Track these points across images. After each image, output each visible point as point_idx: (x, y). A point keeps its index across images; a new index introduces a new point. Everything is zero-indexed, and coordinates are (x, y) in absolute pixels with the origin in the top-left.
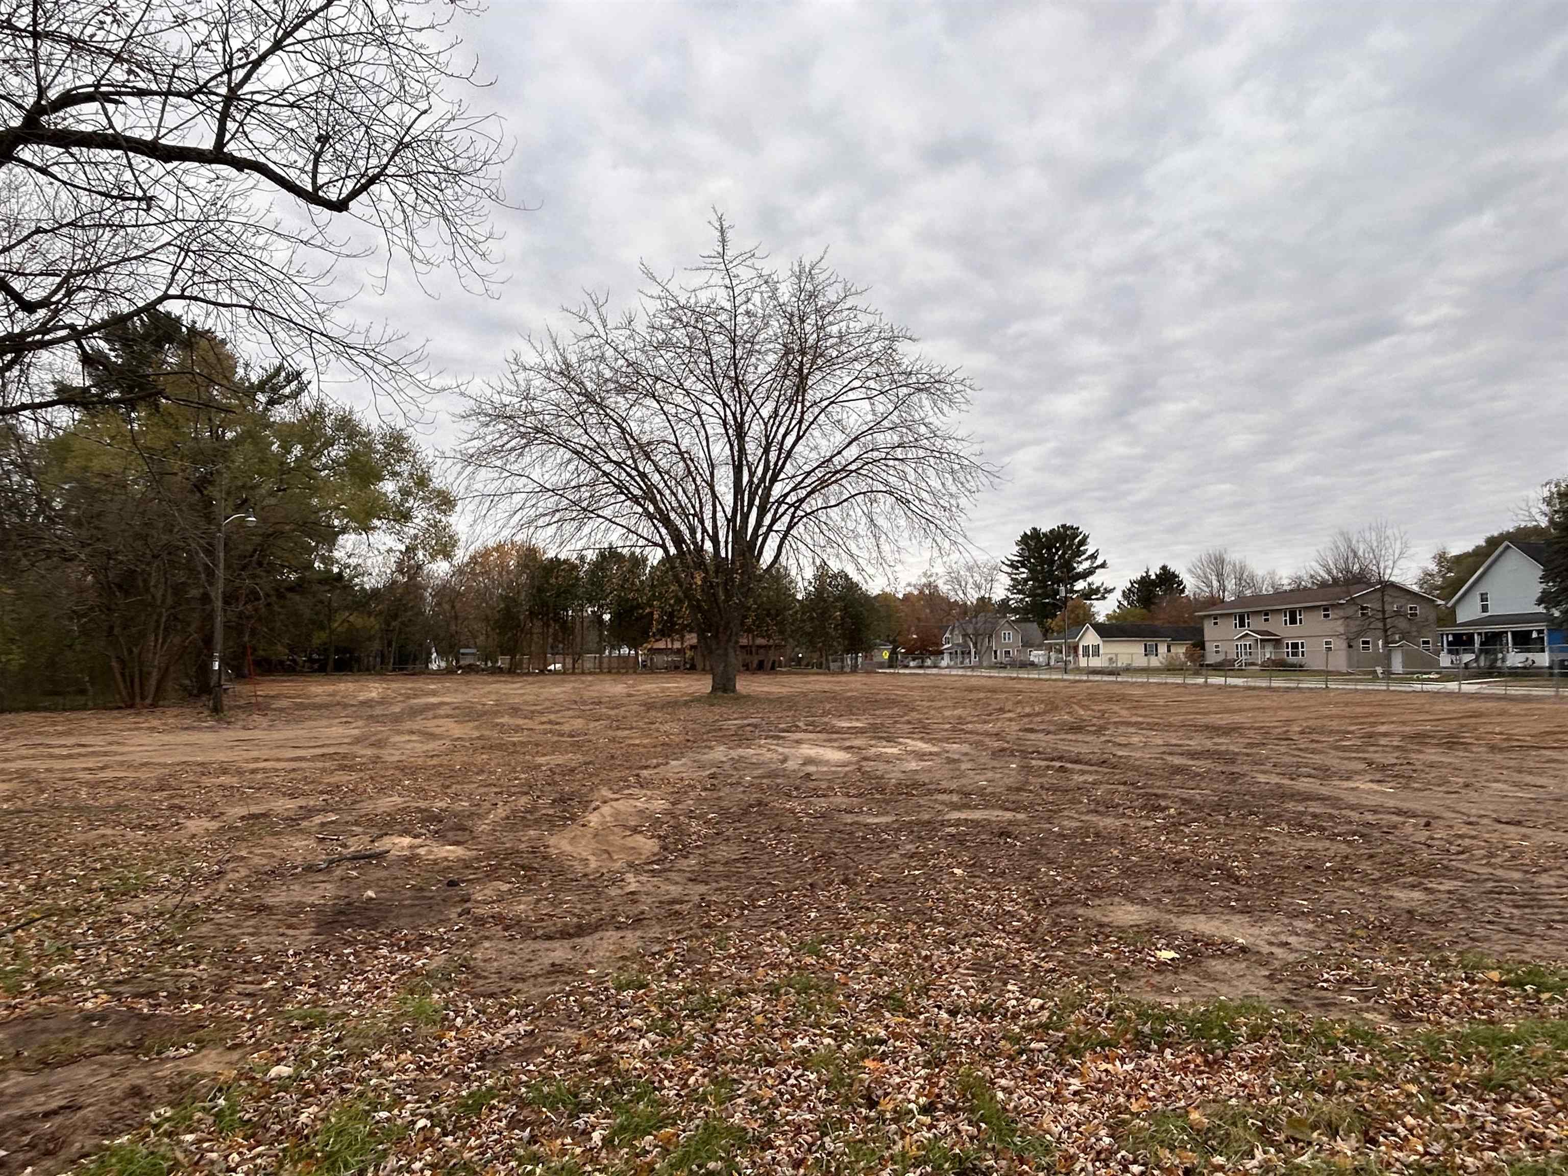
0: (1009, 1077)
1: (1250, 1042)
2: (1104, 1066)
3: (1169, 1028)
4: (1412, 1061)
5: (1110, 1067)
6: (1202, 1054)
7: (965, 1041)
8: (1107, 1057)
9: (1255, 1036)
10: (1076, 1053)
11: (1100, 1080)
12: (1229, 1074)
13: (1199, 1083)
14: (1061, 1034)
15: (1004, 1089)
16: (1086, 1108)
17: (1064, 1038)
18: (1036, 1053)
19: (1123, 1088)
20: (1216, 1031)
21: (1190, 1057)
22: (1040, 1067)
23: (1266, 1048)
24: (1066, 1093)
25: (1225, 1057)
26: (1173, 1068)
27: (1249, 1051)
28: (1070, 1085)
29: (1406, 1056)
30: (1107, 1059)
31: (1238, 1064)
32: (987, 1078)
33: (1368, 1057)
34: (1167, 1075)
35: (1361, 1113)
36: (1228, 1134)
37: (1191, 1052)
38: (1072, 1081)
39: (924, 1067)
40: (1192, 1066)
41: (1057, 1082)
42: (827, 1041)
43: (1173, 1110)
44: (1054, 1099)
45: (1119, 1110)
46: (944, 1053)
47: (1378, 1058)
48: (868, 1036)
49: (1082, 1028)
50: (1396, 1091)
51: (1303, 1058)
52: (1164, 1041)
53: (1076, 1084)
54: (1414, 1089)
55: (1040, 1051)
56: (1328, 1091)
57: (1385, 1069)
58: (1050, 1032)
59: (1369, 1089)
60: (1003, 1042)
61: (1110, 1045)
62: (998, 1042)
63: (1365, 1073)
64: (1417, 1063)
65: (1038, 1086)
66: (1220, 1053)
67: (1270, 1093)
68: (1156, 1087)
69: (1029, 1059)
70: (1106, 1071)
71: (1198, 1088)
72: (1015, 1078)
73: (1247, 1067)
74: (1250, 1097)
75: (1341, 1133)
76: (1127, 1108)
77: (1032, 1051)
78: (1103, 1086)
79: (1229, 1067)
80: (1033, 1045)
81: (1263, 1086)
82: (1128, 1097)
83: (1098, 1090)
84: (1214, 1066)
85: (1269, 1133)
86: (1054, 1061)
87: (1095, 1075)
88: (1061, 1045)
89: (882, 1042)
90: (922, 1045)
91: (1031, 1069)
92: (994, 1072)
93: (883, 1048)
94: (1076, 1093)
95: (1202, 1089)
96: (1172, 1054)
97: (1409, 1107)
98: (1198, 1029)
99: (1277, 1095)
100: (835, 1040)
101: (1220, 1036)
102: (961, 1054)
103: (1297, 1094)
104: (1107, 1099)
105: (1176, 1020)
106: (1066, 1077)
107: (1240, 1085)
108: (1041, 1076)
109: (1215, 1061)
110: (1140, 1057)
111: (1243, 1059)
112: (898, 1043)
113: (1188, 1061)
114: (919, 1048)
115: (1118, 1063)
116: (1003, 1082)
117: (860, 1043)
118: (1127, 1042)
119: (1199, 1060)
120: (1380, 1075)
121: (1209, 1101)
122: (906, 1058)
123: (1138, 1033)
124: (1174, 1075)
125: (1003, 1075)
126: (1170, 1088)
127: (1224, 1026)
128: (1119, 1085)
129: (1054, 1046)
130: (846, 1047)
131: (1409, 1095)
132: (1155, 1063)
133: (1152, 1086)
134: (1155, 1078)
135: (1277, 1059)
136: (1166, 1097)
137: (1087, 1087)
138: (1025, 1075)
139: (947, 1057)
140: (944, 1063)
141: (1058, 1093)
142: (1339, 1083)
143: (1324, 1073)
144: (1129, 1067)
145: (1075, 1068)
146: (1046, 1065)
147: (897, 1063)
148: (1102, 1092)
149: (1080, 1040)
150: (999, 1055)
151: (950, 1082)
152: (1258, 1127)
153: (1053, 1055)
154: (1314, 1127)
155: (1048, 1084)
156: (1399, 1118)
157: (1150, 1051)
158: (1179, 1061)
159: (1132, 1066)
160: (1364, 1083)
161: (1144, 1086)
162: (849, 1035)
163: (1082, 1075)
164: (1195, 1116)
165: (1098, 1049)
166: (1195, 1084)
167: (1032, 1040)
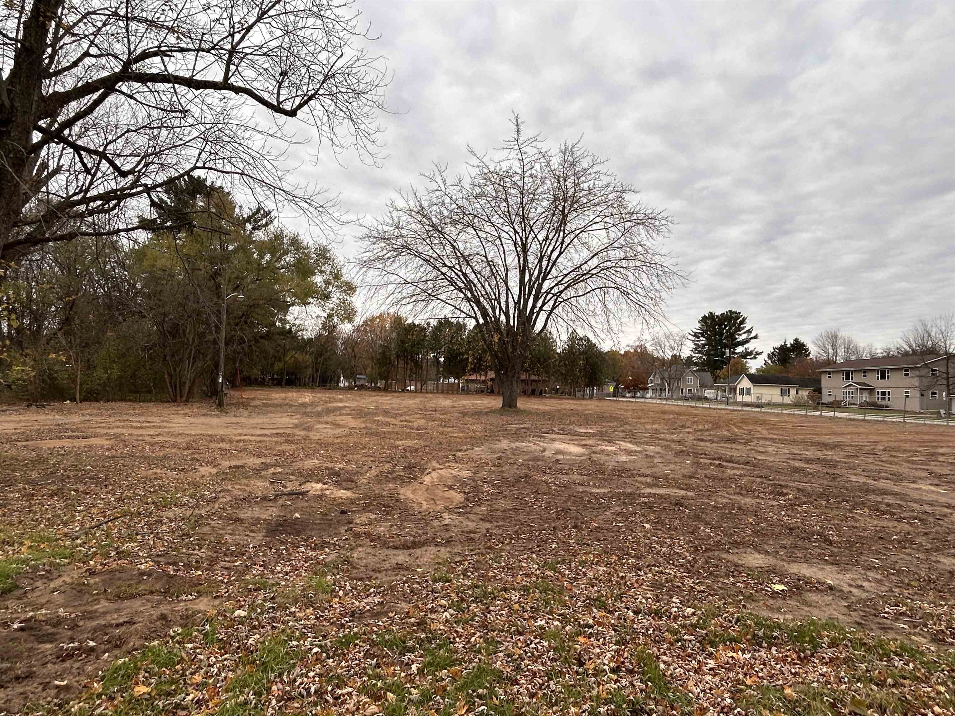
0: (669, 655)
1: (830, 648)
2: (731, 654)
3: (775, 634)
4: (943, 670)
5: (734, 655)
6: (797, 652)
7: (643, 631)
8: (733, 648)
9: (833, 644)
10: (713, 644)
11: (728, 663)
12: (814, 667)
13: (793, 670)
14: (705, 632)
15: (664, 662)
16: (717, 679)
17: (706, 634)
18: (687, 642)
19: (742, 669)
20: (807, 639)
21: (788, 654)
22: (689, 651)
23: (841, 653)
24: (704, 669)
25: (812, 655)
26: (777, 660)
27: (829, 654)
28: (707, 664)
29: (939, 667)
30: (733, 650)
31: (820, 661)
32: (655, 655)
33: (911, 665)
34: (772, 663)
35: (903, 701)
36: (809, 705)
37: (789, 650)
38: (709, 661)
39: (615, 645)
40: (789, 659)
41: (699, 661)
42: (556, 623)
43: (774, 686)
44: (696, 672)
45: (738, 682)
46: (628, 637)
47: (919, 666)
48: (582, 622)
49: (718, 629)
50: (929, 689)
51: (865, 661)
52: (772, 642)
53: (712, 663)
54: (942, 689)
55: (690, 641)
56: (881, 684)
57: (924, 674)
58: (698, 630)
59: (911, 686)
60: (666, 633)
61: (735, 641)
62: (663, 633)
63: (908, 675)
64: (946, 672)
65: (687, 662)
66: (808, 652)
67: (840, 681)
68: (764, 670)
69: (682, 645)
70: (732, 657)
71: (792, 674)
72: (673, 656)
73: (826, 663)
74: (827, 683)
75: (888, 712)
76: (743, 681)
77: (685, 640)
78: (729, 667)
79: (814, 662)
80: (685, 637)
81: (836, 676)
82: (745, 675)
83: (726, 669)
84: (804, 660)
85: (837, 707)
86: (699, 648)
87: (724, 659)
88: (704, 639)
89: (590, 627)
90: (615, 631)
91: (683, 652)
92: (659, 651)
93: (591, 630)
94: (711, 669)
95: (795, 674)
96: (776, 651)
97: (938, 701)
98: (795, 636)
99: (845, 683)
100: (561, 623)
101: (809, 642)
102: (639, 638)
103: (859, 684)
104: (731, 675)
105: (780, 629)
106: (705, 658)
107: (821, 675)
108: (689, 657)
109: (805, 657)
110: (755, 650)
111: (824, 658)
112: (600, 628)
113: (787, 656)
114: (613, 632)
115: (740, 653)
116: (665, 658)
117: (577, 626)
118: (747, 640)
119: (794, 656)
120: (919, 677)
121: (799, 683)
122: (605, 638)
123: (754, 635)
124: (776, 664)
125: (665, 654)
126: (773, 672)
127: (813, 636)
128: (739, 667)
129: (699, 639)
130: (568, 628)
131: (939, 693)
132: (765, 655)
133: (762, 669)
134: (764, 664)
135: (846, 661)
136: (771, 677)
137: (718, 666)
138: (679, 655)
139: (630, 640)
140: (628, 643)
141: (699, 668)
142: (889, 680)
143: (879, 673)
144: (748, 656)
145: (712, 653)
146: (693, 650)
147: (599, 640)
148: (729, 670)
149: (716, 636)
150: (664, 641)
151: (631, 655)
152: (831, 703)
153: (698, 644)
154: (870, 707)
155: (694, 662)
156: (930, 707)
157: (762, 647)
158: (781, 655)
160: (907, 682)
161: (756, 669)
162: (570, 621)
163: (716, 658)
164: (788, 691)
165: (728, 643)
166: (790, 671)
167: (685, 634)
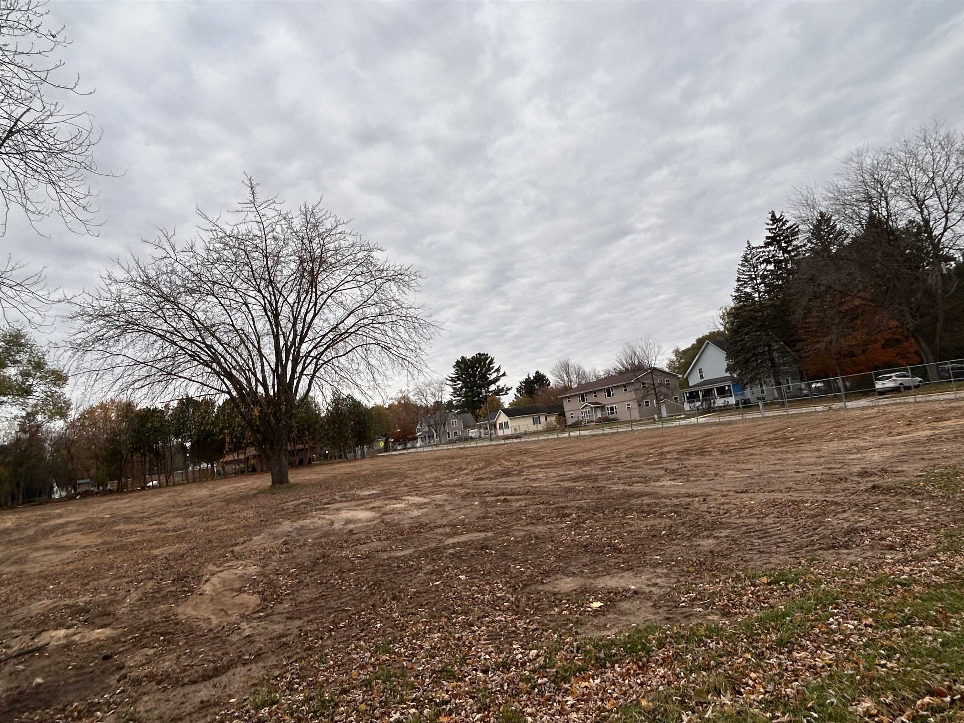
0: (530, 705)
1: (659, 649)
2: (583, 684)
3: (614, 651)
4: (742, 639)
5: (587, 684)
6: (635, 663)
7: (498, 689)
8: (584, 678)
9: (661, 645)
10: (566, 680)
11: (584, 694)
12: (653, 671)
13: (639, 681)
14: (554, 670)
15: (530, 715)
16: (581, 714)
17: (557, 672)
18: (543, 686)
19: (598, 695)
20: (639, 647)
21: (629, 666)
22: (547, 694)
23: (669, 651)
24: (567, 708)
25: (648, 661)
26: (622, 675)
27: (661, 655)
28: (567, 701)
29: (738, 637)
30: (584, 679)
31: (656, 664)
32: (519, 710)
33: (721, 643)
34: (620, 680)
35: (728, 677)
36: (665, 710)
37: (629, 663)
38: (568, 698)
39: (478, 713)
40: (632, 672)
41: (559, 702)
42: (413, 710)
43: (631, 702)
44: (561, 714)
45: (601, 710)
46: (488, 700)
47: (726, 642)
48: (438, 701)
49: (565, 663)
50: (741, 660)
51: (689, 652)
52: (613, 660)
53: (570, 700)
54: (749, 656)
55: (545, 684)
56: (707, 668)
57: (732, 648)
58: (548, 670)
59: (728, 662)
60: (521, 684)
61: (583, 670)
62: (518, 685)
63: (722, 653)
64: (745, 640)
65: (549, 707)
66: (645, 659)
67: (678, 677)
68: (616, 690)
69: (539, 691)
70: (586, 687)
71: (639, 685)
72: (534, 705)
73: (661, 665)
74: (669, 683)
75: (722, 692)
76: (604, 708)
77: (540, 685)
78: (585, 697)
79: (652, 667)
80: (540, 681)
81: (673, 674)
82: (602, 700)
83: (584, 701)
84: (644, 668)
85: (686, 703)
86: (554, 688)
87: (579, 692)
88: (556, 677)
89: (447, 702)
90: (473, 698)
91: (542, 697)
92: (521, 705)
93: (449, 706)
94: (572, 706)
95: (641, 684)
96: (619, 667)
97: (750, 667)
98: (630, 648)
99: (683, 678)
100: (417, 709)
101: (642, 649)
102: (498, 698)
103: (693, 675)
104: (591, 704)
105: (616, 645)
106: (563, 696)
107: (661, 677)
108: (549, 700)
109: (644, 665)
110: (602, 673)
111: (658, 660)
112: (457, 701)
113: (629, 669)
114: (471, 700)
115: (591, 680)
116: (529, 710)
117: (433, 706)
118: (593, 665)
119: (635, 667)
120: (730, 652)
121: (649, 692)
122: (465, 710)
123: (597, 659)
124: (624, 680)
125: (527, 706)
126: (624, 688)
127: (643, 643)
128: (595, 694)
129: (552, 679)
130: (426, 711)
131: (748, 660)
132: (611, 675)
133: (614, 690)
134: (614, 684)
135: (677, 656)
136: (623, 694)
137: (578, 700)
138: (539, 702)
139: (491, 702)
140: (490, 707)
141: (562, 708)
142: (712, 662)
143: (703, 658)
144: (598, 681)
145: (568, 690)
146: (550, 692)
147: (460, 714)
148: (587, 701)
149: (566, 671)
150: (521, 693)
151: (497, 718)
152: (680, 701)
153: (553, 685)
154: (708, 692)
155: (555, 704)
156: (747, 675)
157: (607, 668)
158: (624, 670)
159: (599, 680)
160: (724, 659)
161: (609, 691)
162: (425, 704)
163: (572, 693)
164: (644, 703)
165: (578, 674)
166: (637, 683)
167: (538, 678)
